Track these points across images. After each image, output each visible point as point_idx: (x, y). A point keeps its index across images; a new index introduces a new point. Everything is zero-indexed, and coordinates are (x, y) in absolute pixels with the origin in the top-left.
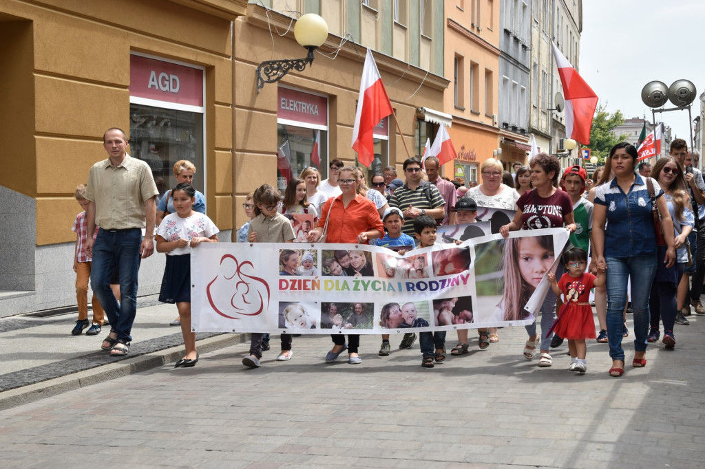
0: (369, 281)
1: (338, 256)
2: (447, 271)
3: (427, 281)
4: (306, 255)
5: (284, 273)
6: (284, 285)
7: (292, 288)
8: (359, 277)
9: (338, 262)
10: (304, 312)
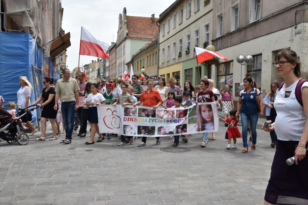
0: (154, 119)
1: (144, 110)
2: (181, 117)
3: (174, 119)
4: (133, 110)
5: (125, 115)
6: (125, 119)
7: (128, 120)
8: (151, 118)
9: (144, 112)
10: (132, 129)
